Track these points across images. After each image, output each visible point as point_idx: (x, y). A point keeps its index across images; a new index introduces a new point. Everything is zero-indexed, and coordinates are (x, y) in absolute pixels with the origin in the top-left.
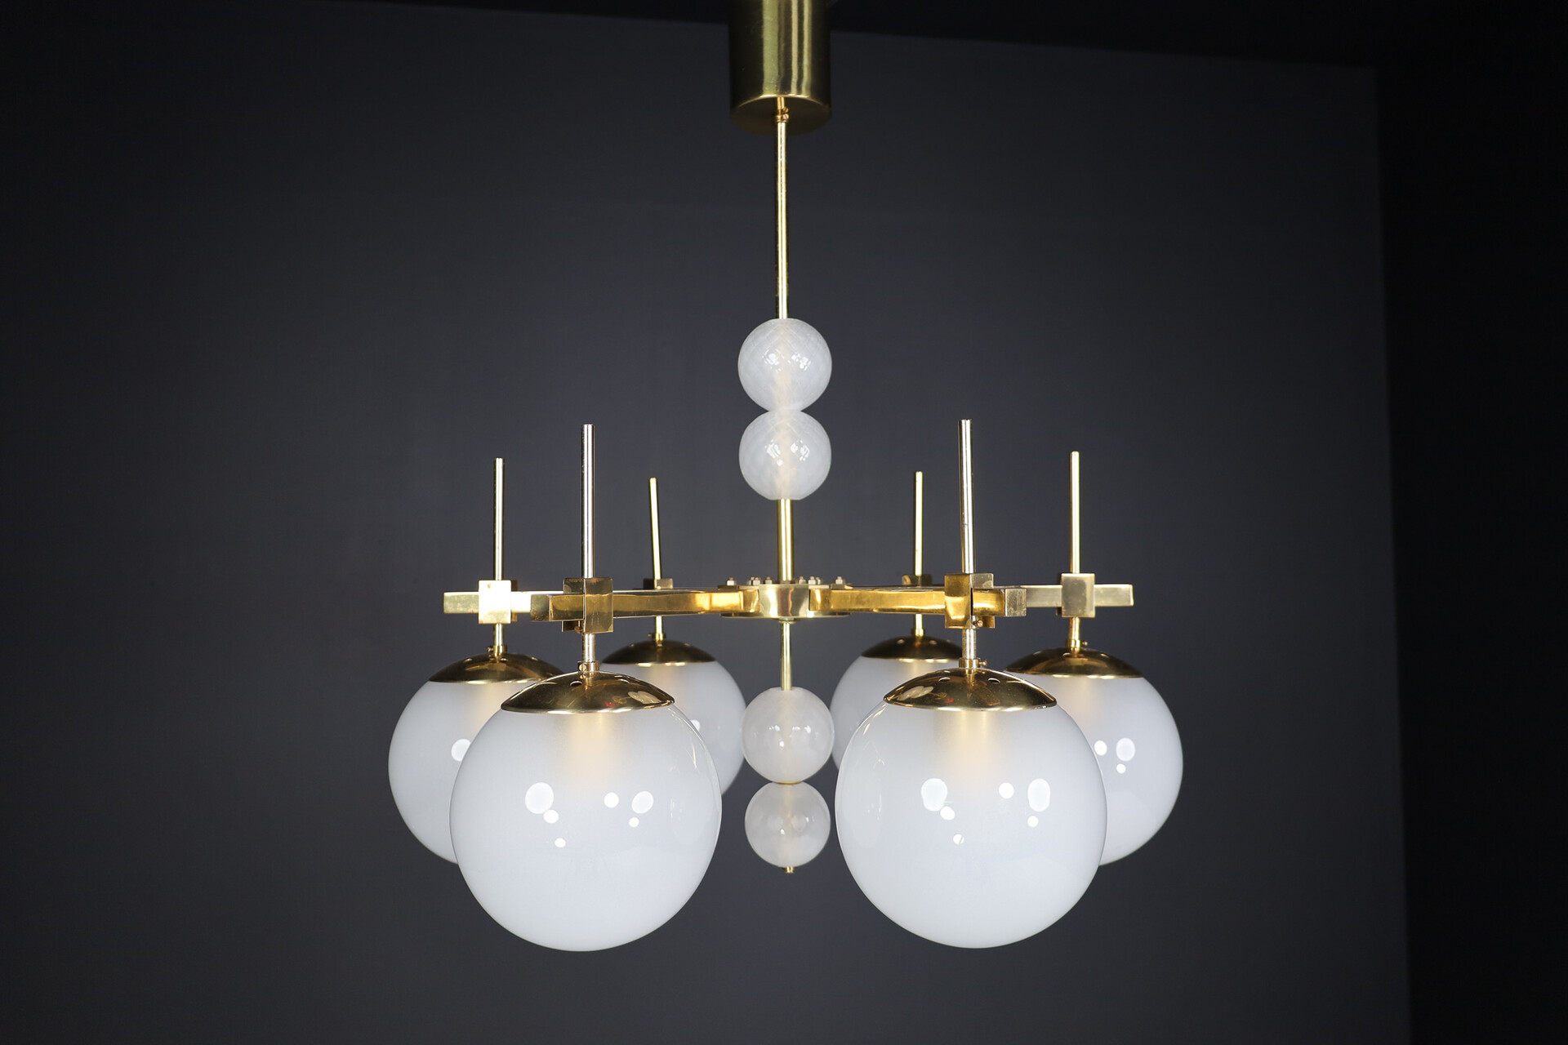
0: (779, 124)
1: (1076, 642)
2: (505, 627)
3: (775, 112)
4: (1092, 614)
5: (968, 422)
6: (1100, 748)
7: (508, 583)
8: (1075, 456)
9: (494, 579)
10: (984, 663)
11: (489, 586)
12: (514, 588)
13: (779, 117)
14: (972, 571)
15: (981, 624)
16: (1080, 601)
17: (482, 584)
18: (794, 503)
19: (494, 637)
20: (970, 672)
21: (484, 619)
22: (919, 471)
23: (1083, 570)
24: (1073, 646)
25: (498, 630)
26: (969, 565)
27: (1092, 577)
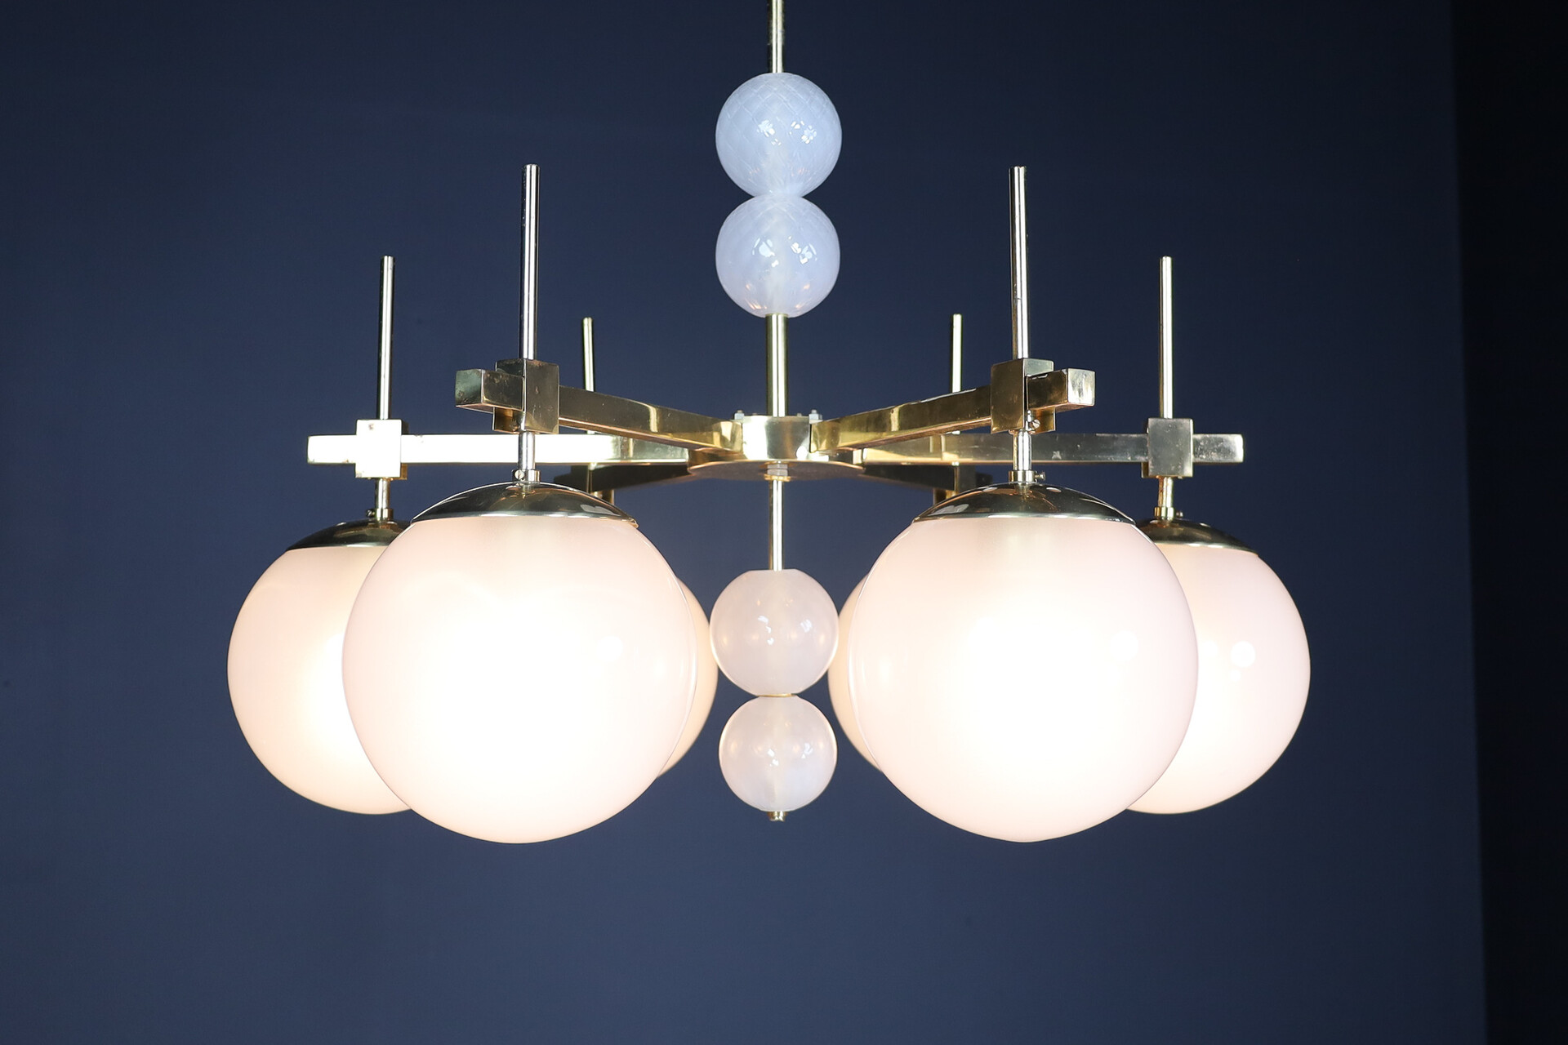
1: (1167, 509)
2: (391, 483)
4: (1189, 471)
5: (1022, 169)
7: (398, 423)
8: (1167, 263)
9: (377, 417)
10: (1042, 476)
11: (371, 427)
12: (405, 431)
14: (1026, 355)
15: (1037, 425)
16: (1173, 455)
17: (362, 425)
18: (789, 323)
19: (376, 497)
20: (1024, 484)
21: (362, 472)
22: (957, 313)
23: (1177, 413)
24: (1163, 514)
25: (382, 487)
26: (1022, 349)
27: (1189, 424)
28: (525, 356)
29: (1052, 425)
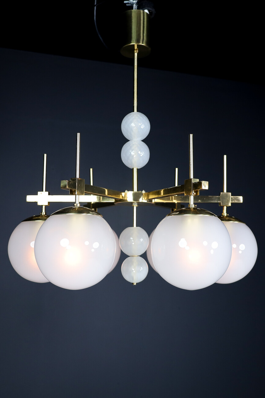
0: (135, 53)
1: (225, 213)
2: (46, 206)
3: (134, 50)
4: (230, 205)
5: (192, 135)
6: (234, 246)
7: (47, 193)
8: (225, 156)
9: (43, 191)
10: (196, 206)
11: (41, 193)
12: (49, 194)
13: (135, 51)
14: (193, 178)
15: (195, 194)
16: (226, 201)
17: (39, 193)
18: (138, 170)
19: (42, 210)
20: (192, 207)
21: (39, 204)
22: (177, 168)
23: (227, 191)
24: (224, 215)
25: (44, 207)
26: (192, 176)
27: (230, 194)
28: (77, 177)
29: (199, 194)
